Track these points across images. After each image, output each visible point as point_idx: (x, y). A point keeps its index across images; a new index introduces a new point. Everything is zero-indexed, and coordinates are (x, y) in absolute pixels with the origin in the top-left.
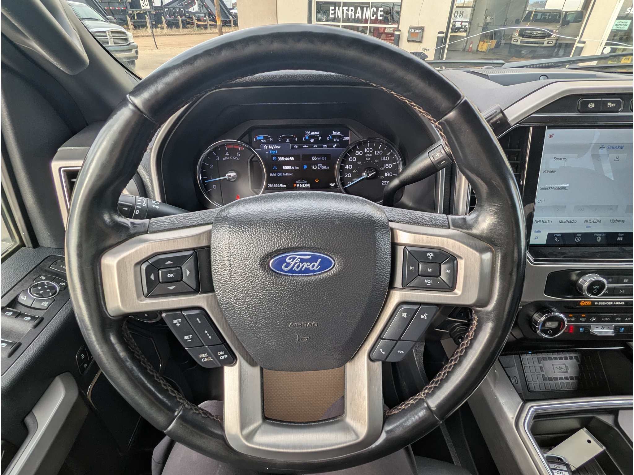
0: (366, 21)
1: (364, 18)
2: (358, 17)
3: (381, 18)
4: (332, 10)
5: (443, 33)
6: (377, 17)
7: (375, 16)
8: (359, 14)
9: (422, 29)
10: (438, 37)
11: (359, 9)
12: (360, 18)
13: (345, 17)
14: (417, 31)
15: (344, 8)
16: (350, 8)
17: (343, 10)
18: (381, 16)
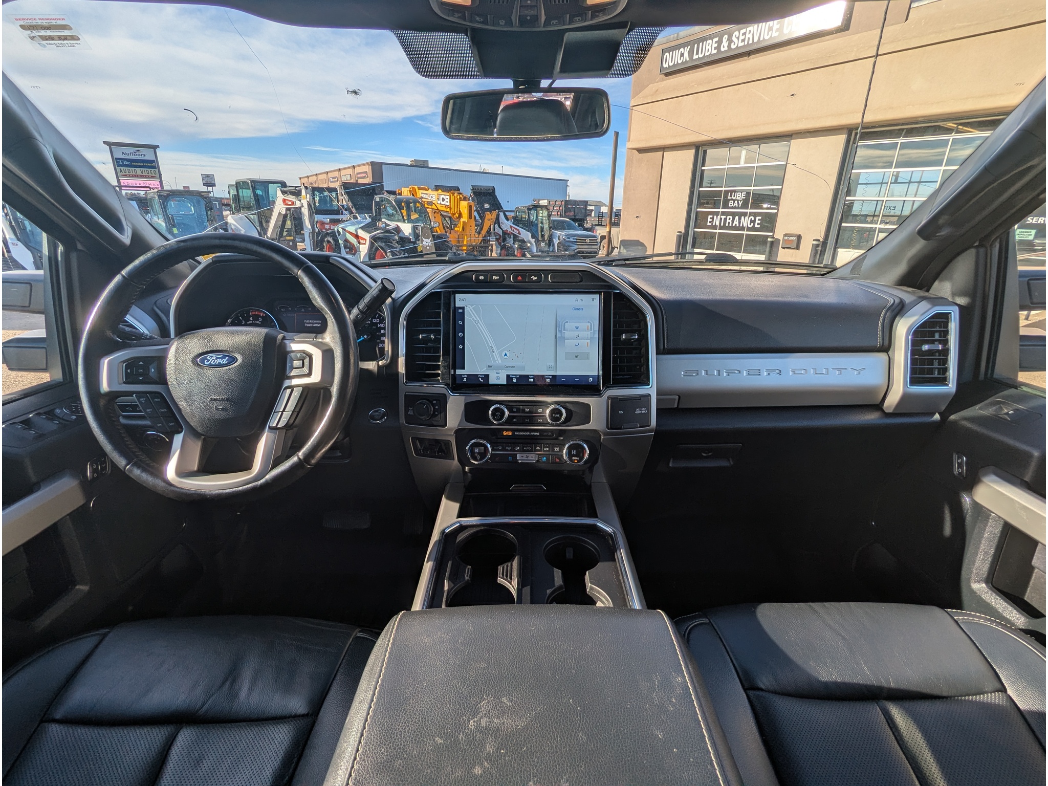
0: (743, 229)
1: (741, 225)
2: (736, 224)
3: (759, 226)
4: (711, 218)
5: (818, 240)
6: (754, 225)
7: (752, 224)
8: (736, 222)
9: (799, 237)
10: (813, 244)
11: (737, 218)
12: (738, 225)
13: (722, 225)
14: (791, 238)
15: (722, 217)
16: (728, 217)
17: (721, 219)
18: (758, 224)
